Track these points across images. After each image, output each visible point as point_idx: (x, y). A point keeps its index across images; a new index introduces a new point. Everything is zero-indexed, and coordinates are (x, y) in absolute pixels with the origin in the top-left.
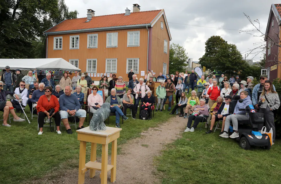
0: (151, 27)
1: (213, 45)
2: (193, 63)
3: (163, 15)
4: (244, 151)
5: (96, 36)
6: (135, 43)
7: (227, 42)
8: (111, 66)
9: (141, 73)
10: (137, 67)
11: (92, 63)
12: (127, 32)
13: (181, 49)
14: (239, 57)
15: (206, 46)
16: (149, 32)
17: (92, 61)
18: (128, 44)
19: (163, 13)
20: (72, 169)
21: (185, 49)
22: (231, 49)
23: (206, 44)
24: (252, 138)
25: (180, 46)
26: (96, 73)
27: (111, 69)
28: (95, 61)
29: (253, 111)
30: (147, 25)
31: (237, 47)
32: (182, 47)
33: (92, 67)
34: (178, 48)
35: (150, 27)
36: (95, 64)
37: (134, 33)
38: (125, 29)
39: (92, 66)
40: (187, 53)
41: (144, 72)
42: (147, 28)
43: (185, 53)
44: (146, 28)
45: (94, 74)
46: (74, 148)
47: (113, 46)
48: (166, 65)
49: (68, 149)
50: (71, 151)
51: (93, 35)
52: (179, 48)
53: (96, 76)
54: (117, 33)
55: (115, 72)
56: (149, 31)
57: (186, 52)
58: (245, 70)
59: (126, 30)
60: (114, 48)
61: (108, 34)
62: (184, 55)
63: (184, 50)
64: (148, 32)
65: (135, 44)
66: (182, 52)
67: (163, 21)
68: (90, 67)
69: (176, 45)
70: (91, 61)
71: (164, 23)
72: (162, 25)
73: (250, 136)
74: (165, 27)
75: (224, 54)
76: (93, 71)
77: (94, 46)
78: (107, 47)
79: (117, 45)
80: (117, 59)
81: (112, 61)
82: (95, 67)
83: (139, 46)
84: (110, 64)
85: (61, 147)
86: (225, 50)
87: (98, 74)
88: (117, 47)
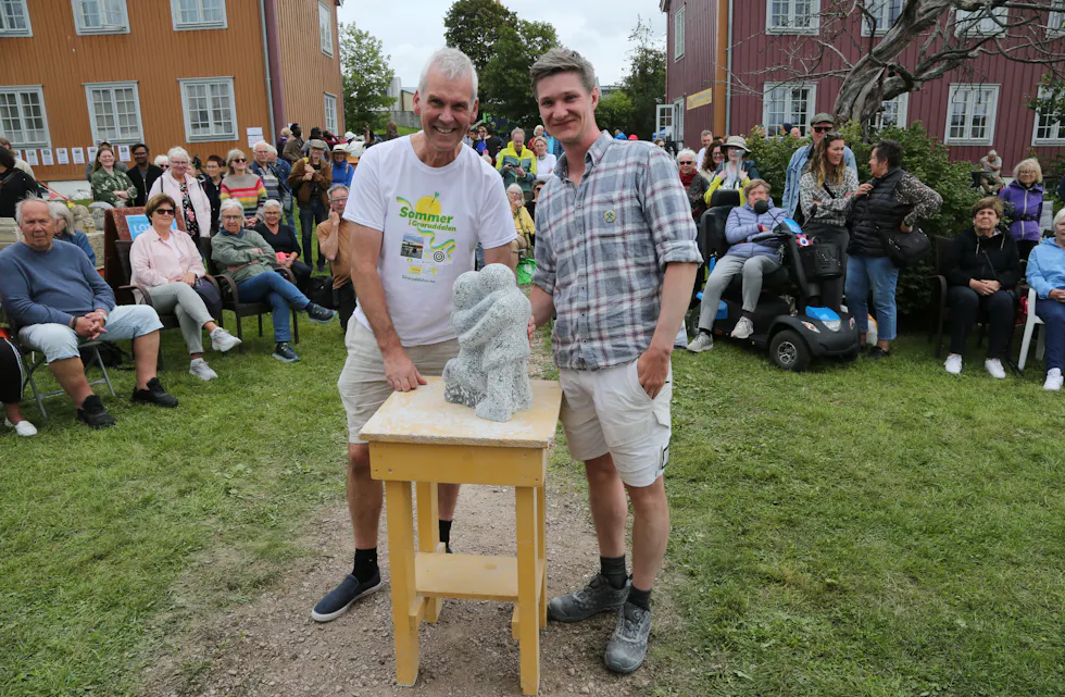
1: (473, 25)
2: (405, 95)
4: (796, 378)
6: (205, 12)
7: (514, 14)
8: (116, 114)
9: (249, 138)
10: (227, 114)
11: (20, 104)
13: (364, 42)
15: (446, 30)
17: (19, 99)
18: (177, 21)
20: (251, 602)
21: (380, 42)
22: (539, 39)
23: (448, 24)
24: (816, 330)
25: (360, 32)
26: (50, 146)
27: (117, 126)
28: (34, 96)
29: (803, 241)
31: (556, 33)
32: (366, 36)
33: (23, 124)
34: (352, 38)
36: (37, 110)
39: (22, 116)
40: (389, 57)
41: (259, 130)
43: (380, 54)
45: (38, 152)
46: (172, 490)
47: (108, 28)
48: (334, 101)
49: (146, 502)
50: (168, 510)
52: (359, 37)
53: (53, 163)
55: (140, 137)
57: (383, 53)
60: (115, 39)
62: (378, 62)
63: (376, 44)
65: (206, 19)
66: (368, 53)
68: (16, 123)
69: (345, 27)
70: (12, 96)
73: (809, 326)
75: (517, 59)
76: (32, 139)
77: (12, 26)
78: (78, 33)
79: (125, 23)
80: (136, 86)
81: (113, 93)
82: (39, 124)
83: (226, 26)
84: (108, 105)
85: (112, 501)
86: (519, 44)
87: (58, 150)
88: (128, 31)
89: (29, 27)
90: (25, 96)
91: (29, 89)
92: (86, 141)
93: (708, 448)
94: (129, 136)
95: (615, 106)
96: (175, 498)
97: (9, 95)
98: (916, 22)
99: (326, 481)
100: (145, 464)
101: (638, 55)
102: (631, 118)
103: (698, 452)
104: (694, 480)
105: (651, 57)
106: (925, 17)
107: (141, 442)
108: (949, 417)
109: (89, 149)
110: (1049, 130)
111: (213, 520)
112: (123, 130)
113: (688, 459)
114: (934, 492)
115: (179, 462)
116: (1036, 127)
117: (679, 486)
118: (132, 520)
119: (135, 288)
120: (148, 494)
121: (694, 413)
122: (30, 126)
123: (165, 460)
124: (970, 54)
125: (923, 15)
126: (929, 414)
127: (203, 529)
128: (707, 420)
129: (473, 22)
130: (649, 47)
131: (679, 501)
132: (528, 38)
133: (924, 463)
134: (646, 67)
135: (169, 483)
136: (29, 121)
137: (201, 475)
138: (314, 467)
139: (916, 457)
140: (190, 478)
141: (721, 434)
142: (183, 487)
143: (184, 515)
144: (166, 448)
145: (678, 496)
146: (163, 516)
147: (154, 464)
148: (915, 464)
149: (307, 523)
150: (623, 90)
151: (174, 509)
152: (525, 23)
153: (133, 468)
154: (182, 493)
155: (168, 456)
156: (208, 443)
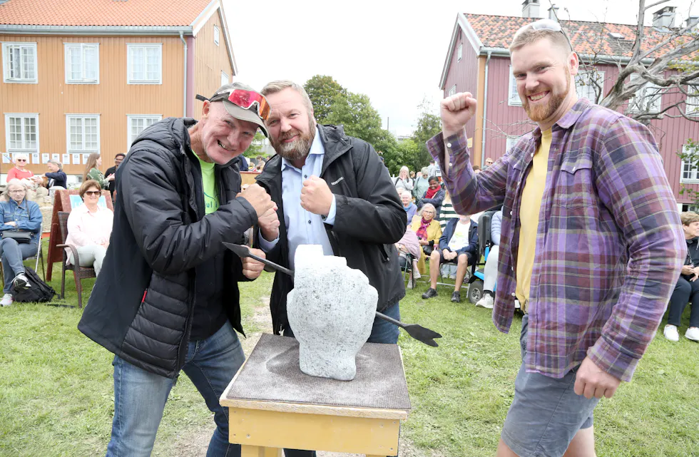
0: (192, 36)
3: (218, 10)
5: (31, 50)
7: (346, 90)
8: (84, 134)
11: (23, 124)
12: (125, 46)
14: (377, 122)
16: (186, 49)
17: (23, 121)
18: (130, 78)
19: (218, 5)
22: (359, 104)
26: (38, 152)
27: (84, 141)
28: (33, 120)
30: (181, 30)
31: (370, 101)
33: (23, 137)
35: (189, 36)
36: (33, 128)
37: (145, 49)
38: (120, 37)
39: (23, 132)
42: (182, 36)
44: (179, 37)
46: (65, 410)
47: (86, 80)
49: (41, 420)
50: (58, 428)
51: (22, 45)
53: (38, 162)
54: (98, 45)
55: (97, 149)
56: (186, 46)
58: (389, 150)
59: (123, 39)
60: (88, 87)
61: (69, 47)
64: (183, 47)
65: (148, 78)
67: (219, 24)
68: (19, 136)
70: (18, 119)
71: (220, 29)
72: (217, 35)
74: (223, 41)
75: (345, 116)
76: (27, 146)
77: (26, 77)
78: (66, 82)
79: (97, 78)
80: (99, 117)
81: (83, 120)
82: (33, 137)
83: (161, 83)
84: (79, 128)
85: (12, 418)
86: (346, 107)
87: (43, 154)
88: (98, 83)
89: (36, 78)
90: (27, 119)
91: (30, 116)
92: (62, 150)
93: (495, 394)
94: (91, 149)
95: (407, 149)
96: (67, 417)
97: (17, 119)
98: (623, 93)
99: (192, 408)
100: (48, 385)
101: (422, 118)
102: (417, 156)
103: (488, 396)
104: (488, 422)
105: (431, 119)
106: (629, 90)
107: (51, 366)
108: (678, 376)
109: (63, 155)
110: (690, 173)
111: (95, 439)
112: (87, 144)
113: (480, 403)
114: (690, 444)
115: (76, 385)
116: (682, 171)
117: (476, 427)
118: (24, 436)
119: (67, 246)
120: (44, 412)
121: (479, 363)
122: (28, 139)
123: (65, 383)
124: (659, 116)
125: (626, 90)
126: (662, 371)
127: (84, 448)
128: (489, 369)
129: (318, 93)
130: (430, 113)
131: (479, 442)
132: (353, 103)
133: (671, 415)
134: (427, 125)
135: (64, 404)
136: (28, 135)
137: (92, 397)
138: (183, 394)
139: (662, 408)
140: (81, 400)
141: (503, 382)
142: (75, 407)
143: (71, 433)
144: (69, 373)
145: (477, 436)
146: (52, 433)
147: (57, 384)
148: (664, 415)
149: (172, 446)
150: (412, 139)
151: (63, 427)
152: (352, 94)
153: (39, 388)
154: (73, 413)
155: (69, 380)
156: (102, 370)
